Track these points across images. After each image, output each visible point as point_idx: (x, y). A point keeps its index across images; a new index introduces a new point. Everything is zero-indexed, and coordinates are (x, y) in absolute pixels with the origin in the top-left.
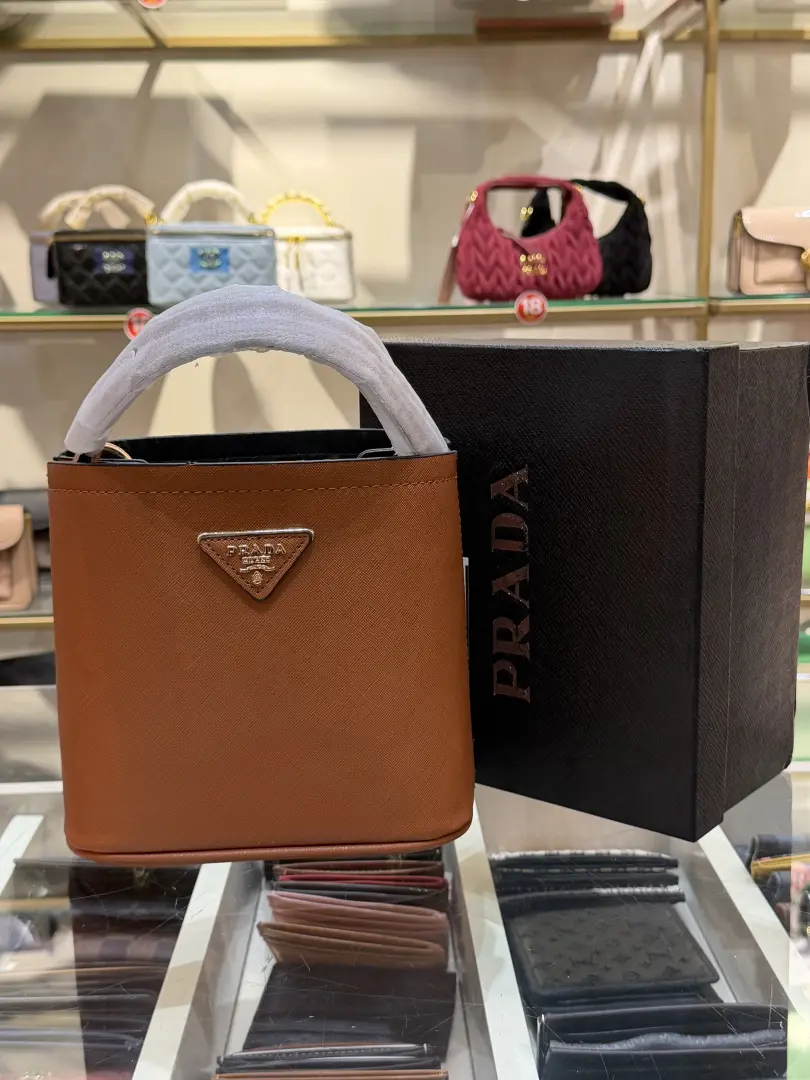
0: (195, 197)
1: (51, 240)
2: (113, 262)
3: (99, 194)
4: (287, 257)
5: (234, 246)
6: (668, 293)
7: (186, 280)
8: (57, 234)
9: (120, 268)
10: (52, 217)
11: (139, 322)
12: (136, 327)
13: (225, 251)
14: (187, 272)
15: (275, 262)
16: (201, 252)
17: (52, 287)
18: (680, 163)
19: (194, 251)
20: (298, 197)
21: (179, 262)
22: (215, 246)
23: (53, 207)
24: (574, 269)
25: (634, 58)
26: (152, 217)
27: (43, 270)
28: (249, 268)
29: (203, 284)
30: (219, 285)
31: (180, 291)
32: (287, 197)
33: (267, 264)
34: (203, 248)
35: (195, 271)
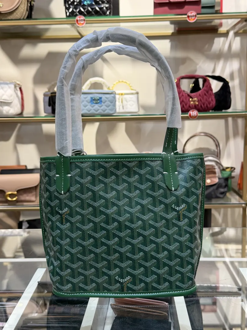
0: (93, 82)
1: (50, 95)
4: (119, 99)
5: (104, 97)
6: (236, 110)
7: (89, 107)
8: (52, 93)
13: (101, 98)
14: (90, 104)
15: (116, 101)
16: (93, 98)
17: (50, 109)
18: (240, 70)
19: (92, 98)
20: (123, 81)
21: (87, 101)
22: (98, 97)
24: (207, 103)
25: (225, 39)
27: (47, 104)
28: (108, 103)
29: (94, 108)
30: (99, 108)
31: (87, 110)
32: (119, 82)
33: (113, 101)
34: (94, 97)
35: (92, 104)
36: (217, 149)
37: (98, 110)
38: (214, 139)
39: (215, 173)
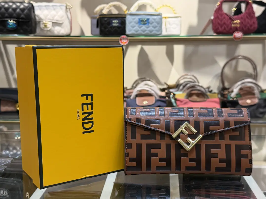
0: (140, 4)
1: (98, 17)
2: (115, 23)
3: (112, 4)
5: (151, 18)
7: (137, 28)
8: (100, 15)
9: (117, 25)
10: (97, 11)
11: (123, 39)
12: (123, 41)
13: (148, 19)
14: (137, 25)
15: (162, 23)
16: (141, 20)
17: (98, 31)
19: (139, 19)
20: (166, 6)
21: (135, 22)
22: (145, 18)
23: (98, 9)
24: (248, 25)
26: (126, 10)
27: (95, 26)
28: (155, 24)
29: (142, 29)
30: (146, 29)
31: (135, 30)
32: (163, 6)
33: (160, 23)
34: (142, 18)
35: (140, 25)
36: (254, 72)
37: (145, 30)
38: (252, 63)
39: (254, 94)
